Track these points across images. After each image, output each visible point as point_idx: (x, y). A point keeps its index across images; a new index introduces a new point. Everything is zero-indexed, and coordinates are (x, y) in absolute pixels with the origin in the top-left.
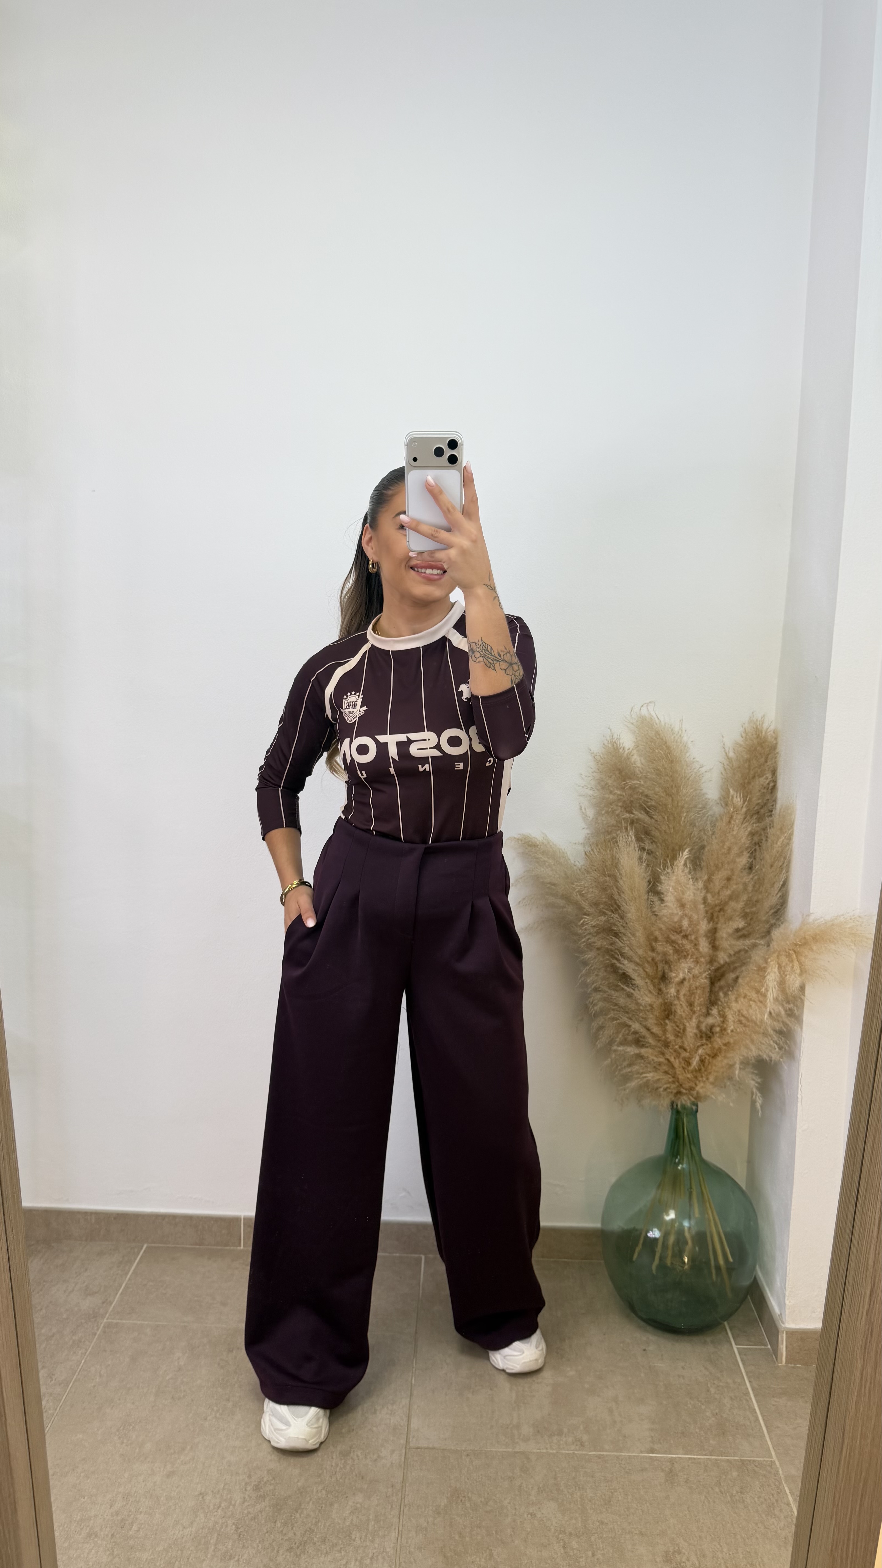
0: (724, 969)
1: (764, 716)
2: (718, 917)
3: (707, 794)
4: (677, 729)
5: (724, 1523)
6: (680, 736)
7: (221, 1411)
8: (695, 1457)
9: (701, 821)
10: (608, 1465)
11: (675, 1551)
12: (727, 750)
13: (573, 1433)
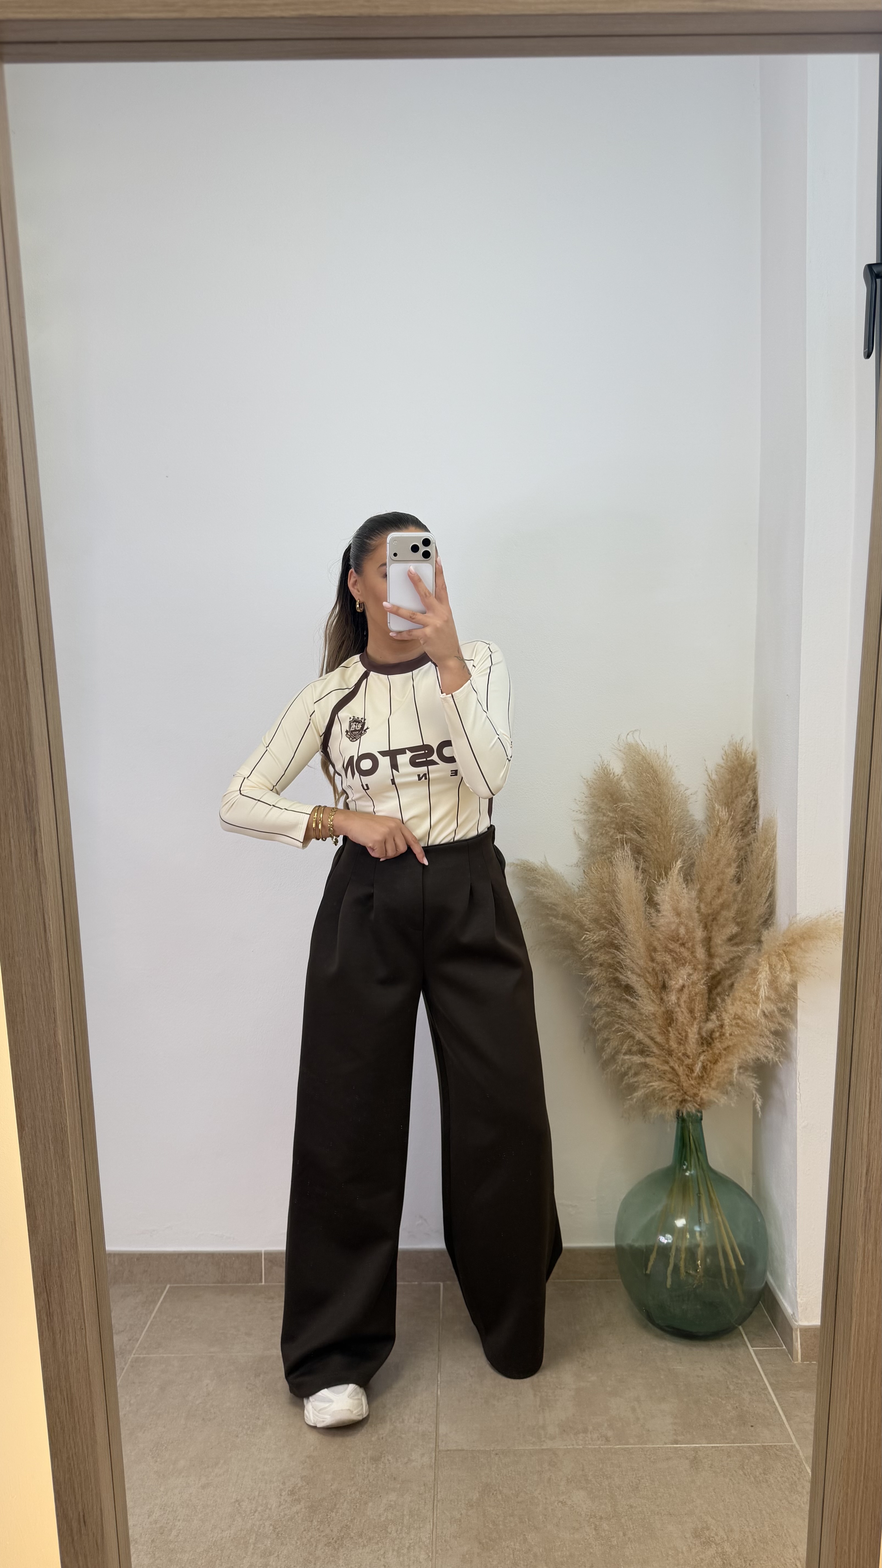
0: (720, 977)
1: (742, 738)
2: (711, 926)
3: (693, 815)
4: (662, 755)
5: (749, 1501)
6: (665, 761)
7: (251, 1429)
8: (718, 1445)
9: (689, 839)
10: (633, 1456)
11: (703, 1528)
12: (710, 772)
13: (598, 1430)
